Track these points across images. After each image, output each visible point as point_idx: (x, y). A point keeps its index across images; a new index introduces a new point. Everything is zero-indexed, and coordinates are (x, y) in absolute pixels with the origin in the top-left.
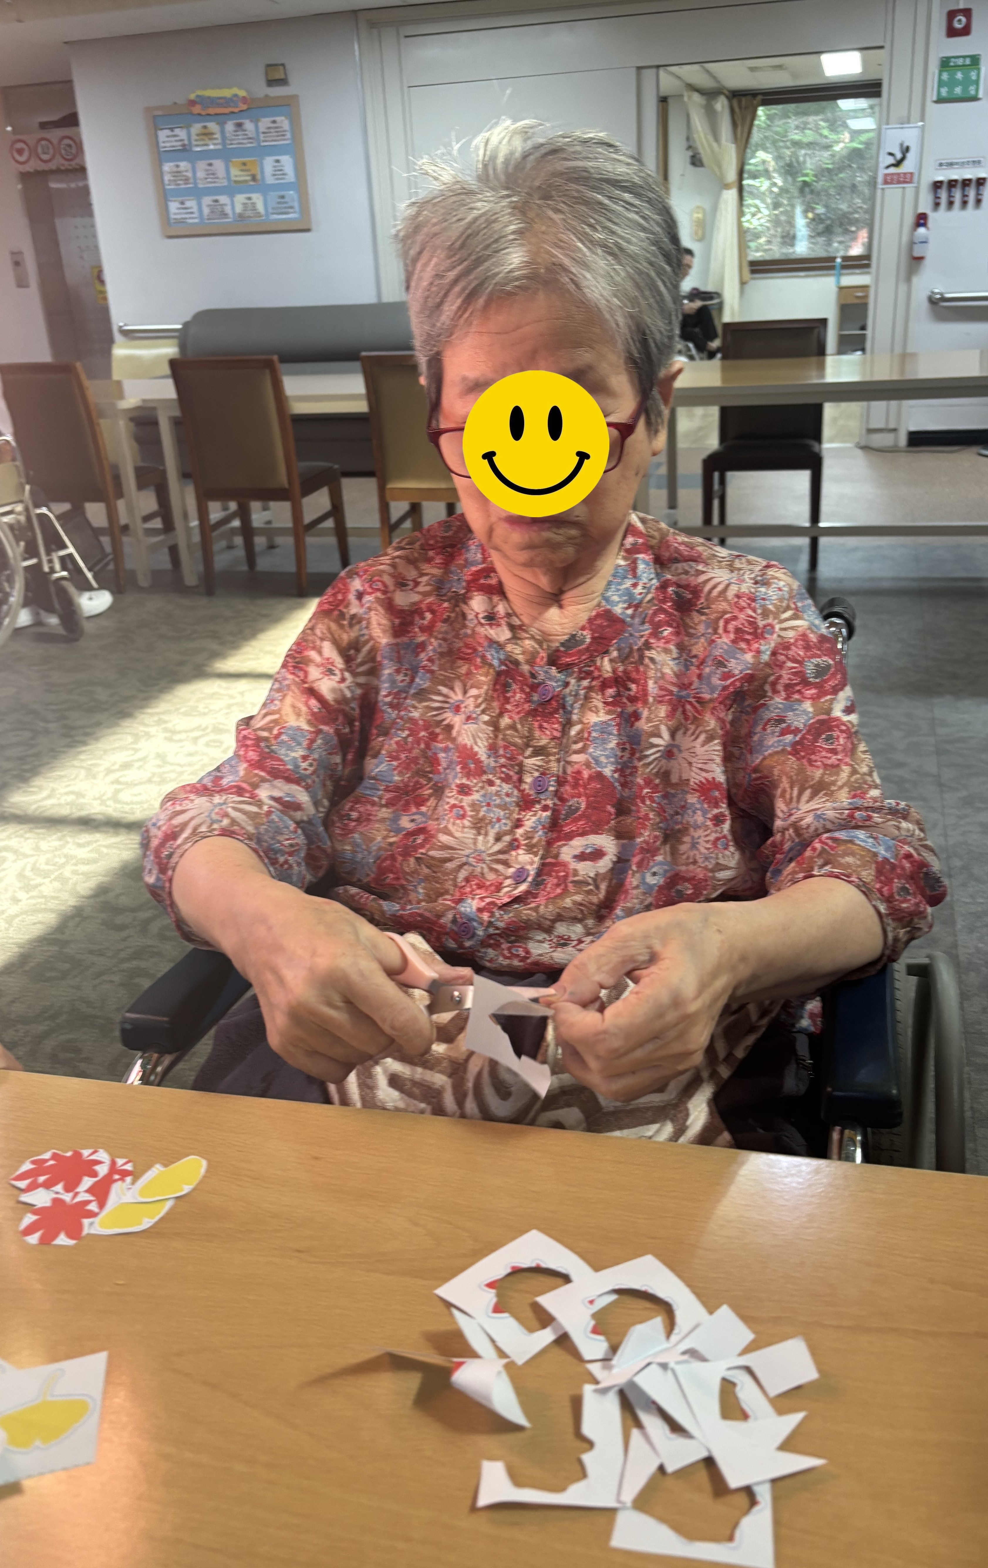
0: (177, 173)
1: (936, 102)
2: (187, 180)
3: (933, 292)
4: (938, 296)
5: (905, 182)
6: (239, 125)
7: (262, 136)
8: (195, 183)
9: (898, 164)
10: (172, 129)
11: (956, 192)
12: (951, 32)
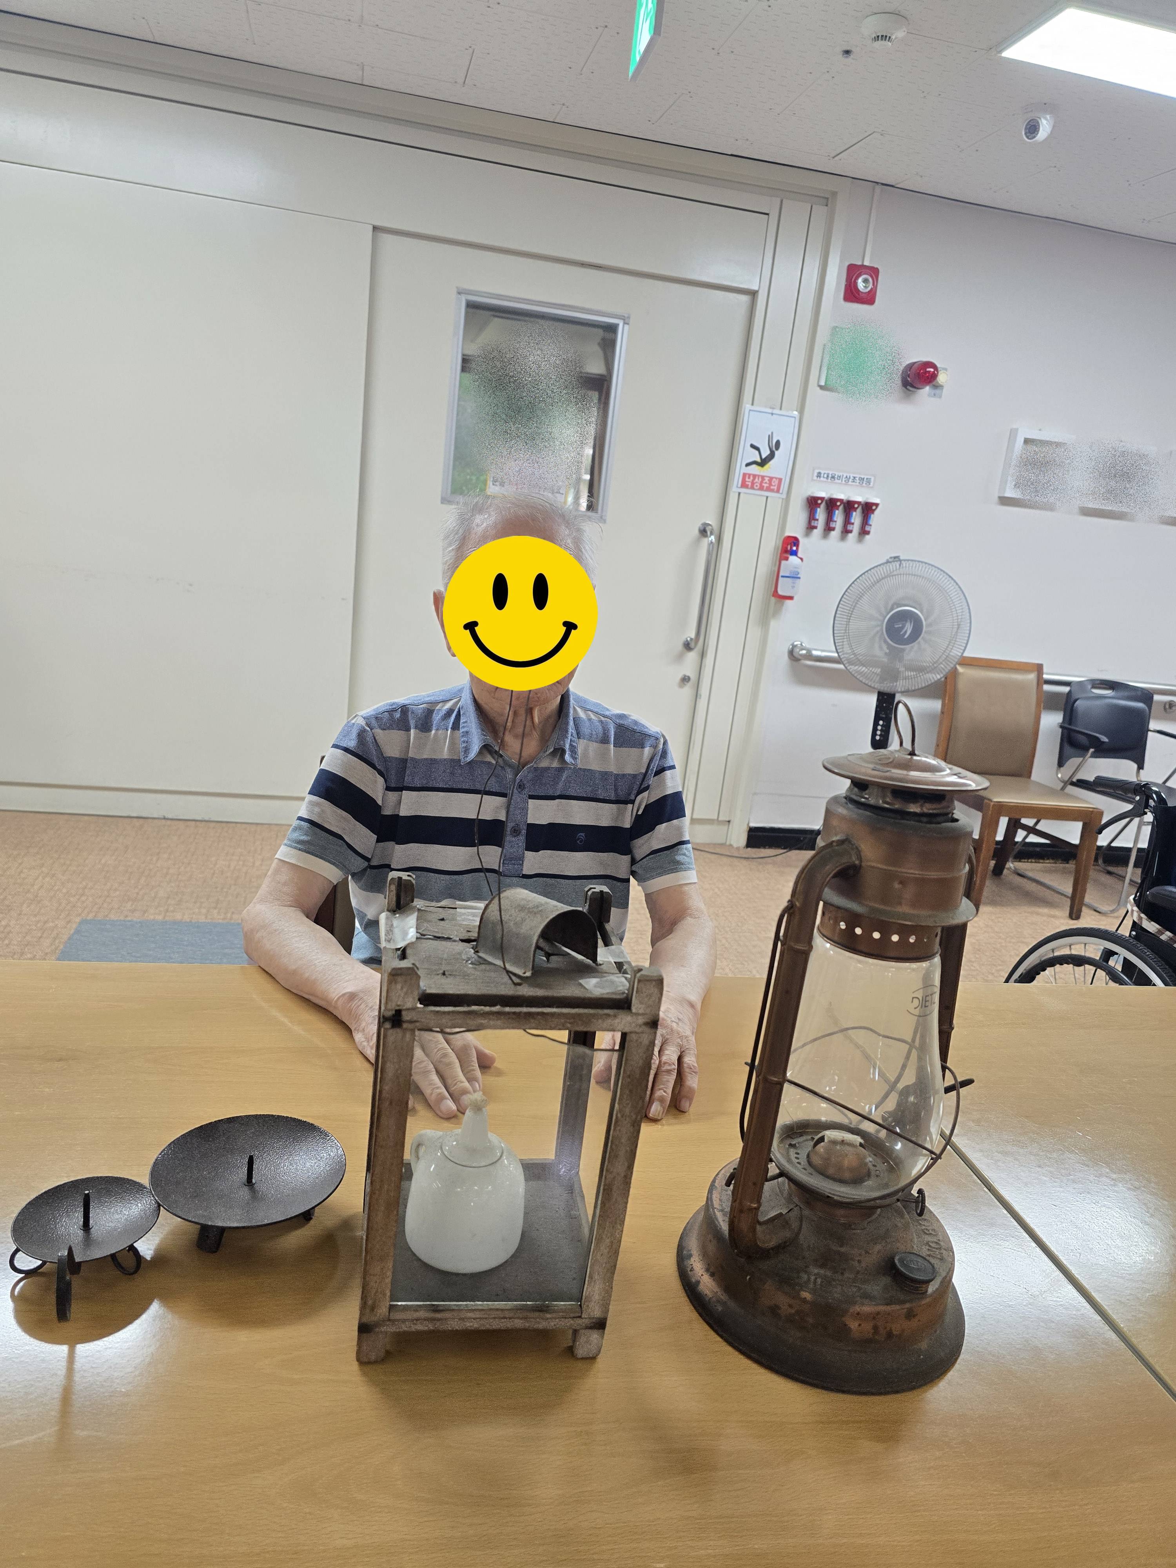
1: (821, 387)
3: (794, 646)
4: (804, 652)
5: (769, 489)
9: (763, 463)
11: (839, 516)
12: (852, 294)
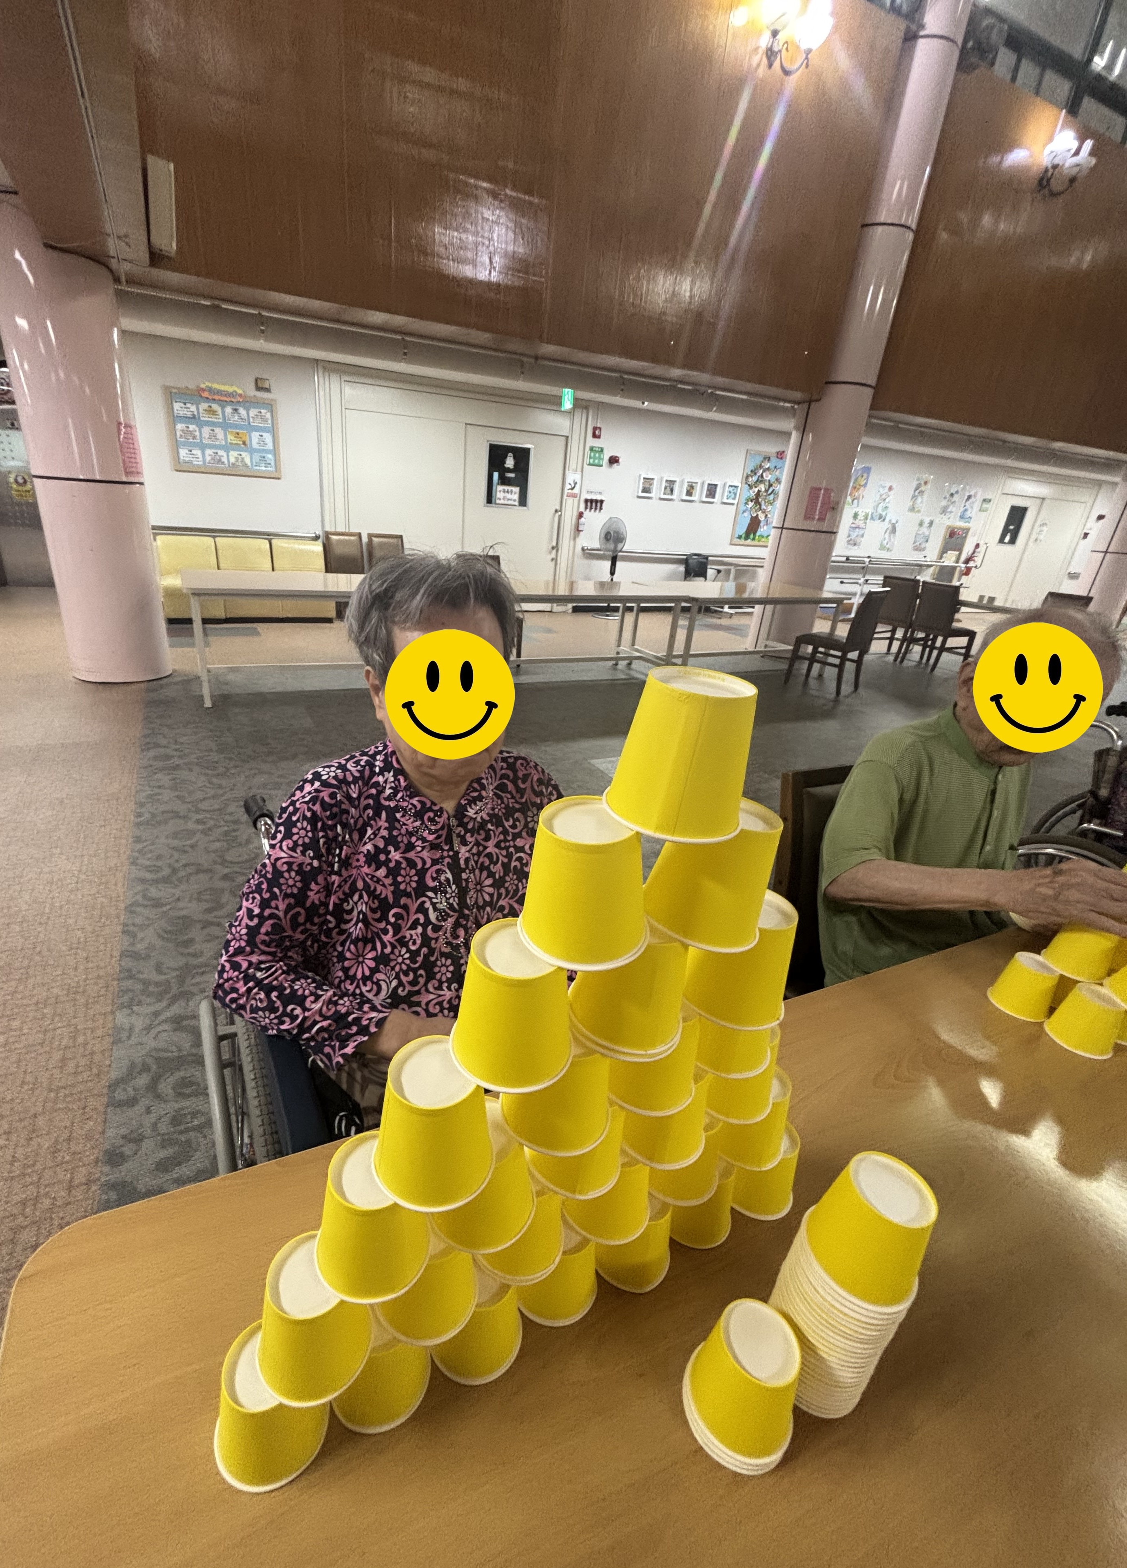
0: (187, 432)
1: (587, 465)
2: (194, 437)
3: (584, 547)
4: (587, 548)
5: (574, 497)
6: (236, 410)
7: (251, 420)
8: (201, 440)
9: (572, 489)
10: (185, 404)
11: (594, 504)
12: (594, 436)
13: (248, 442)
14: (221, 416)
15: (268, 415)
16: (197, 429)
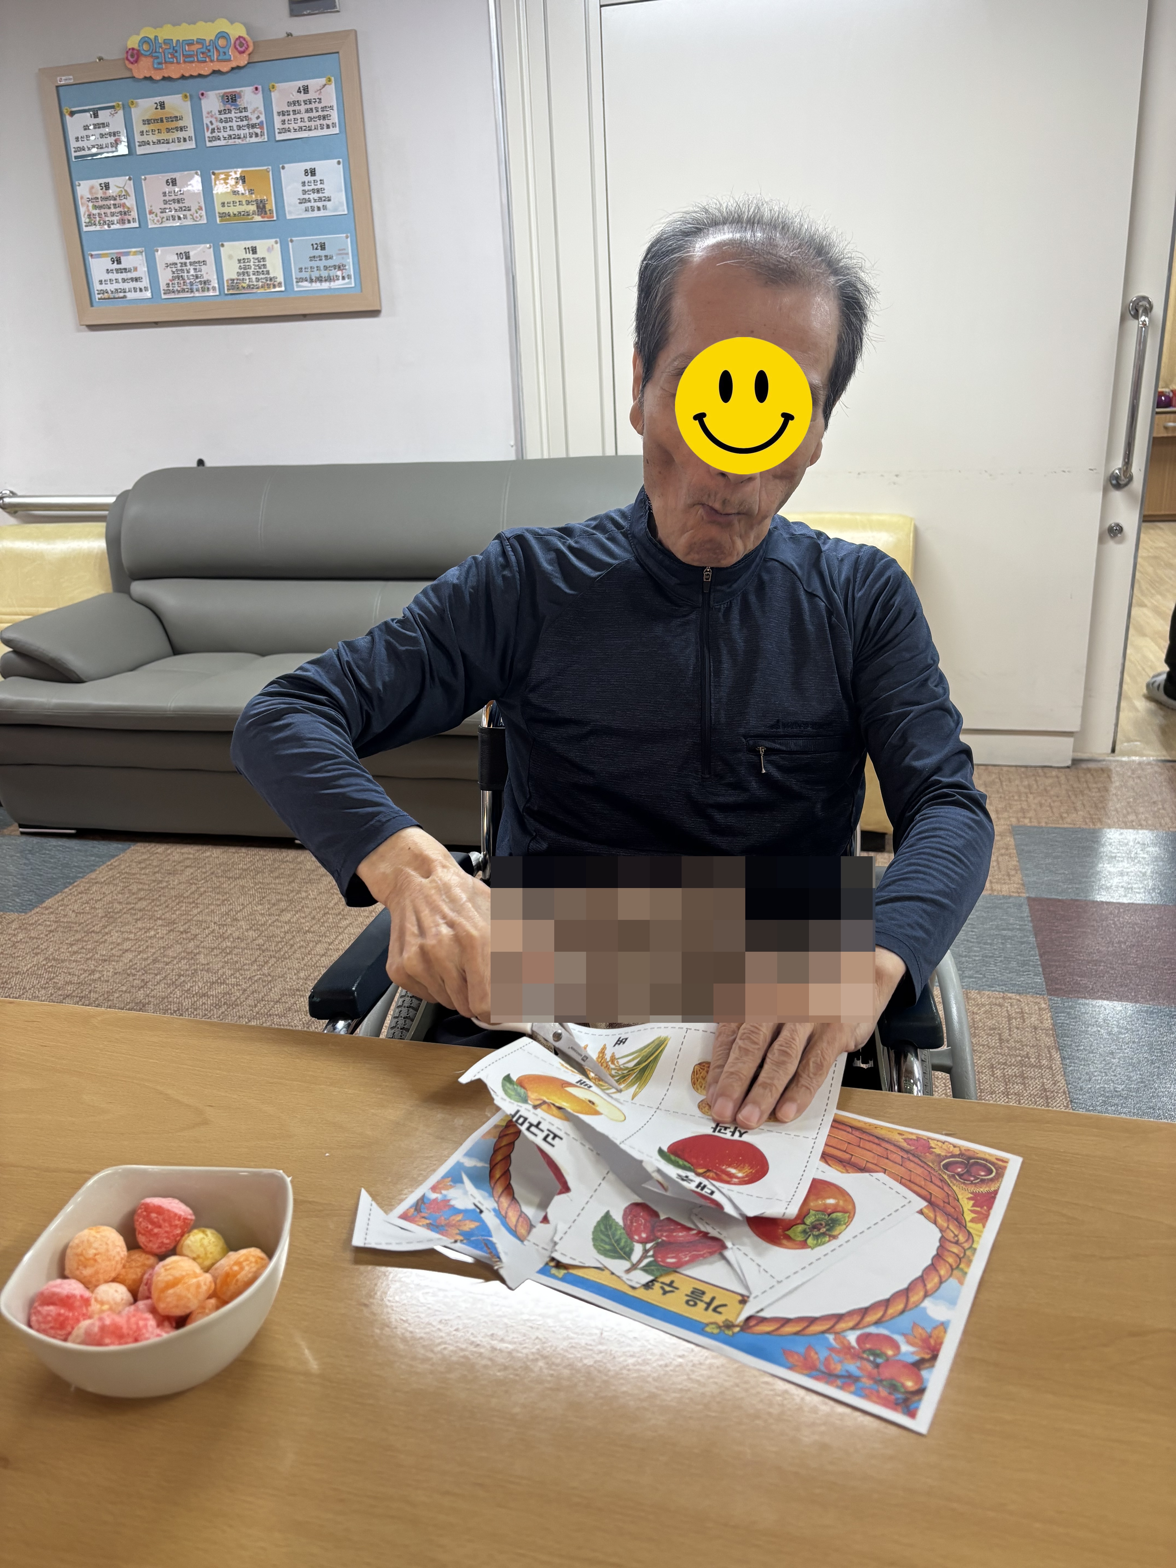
0: (105, 201)
2: (126, 215)
6: (232, 99)
7: (280, 122)
8: (142, 220)
10: (92, 112)
13: (272, 205)
14: (190, 132)
15: (330, 96)
16: (130, 187)
